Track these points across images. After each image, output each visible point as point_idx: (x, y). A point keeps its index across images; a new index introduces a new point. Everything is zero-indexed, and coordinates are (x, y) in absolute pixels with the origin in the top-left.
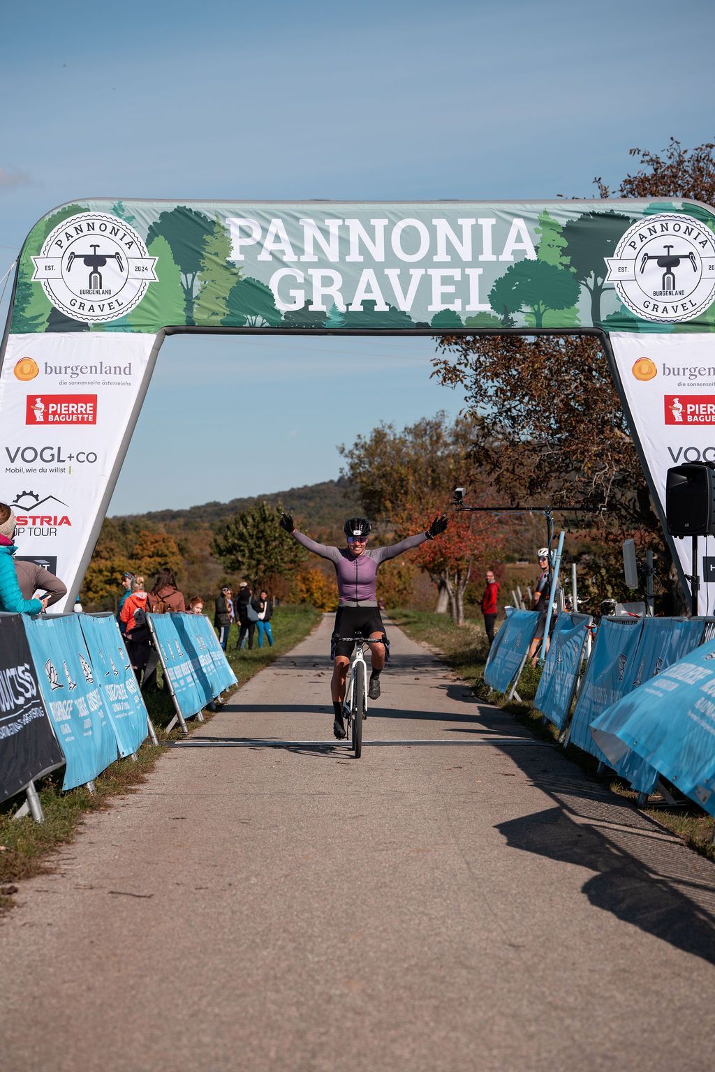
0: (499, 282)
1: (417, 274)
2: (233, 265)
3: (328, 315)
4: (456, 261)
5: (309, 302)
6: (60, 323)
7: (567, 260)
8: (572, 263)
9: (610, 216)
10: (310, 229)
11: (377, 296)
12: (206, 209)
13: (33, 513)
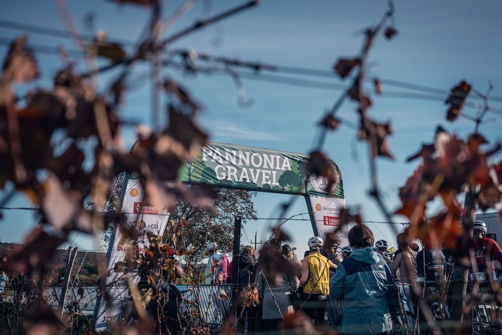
0: (281, 176)
2: (204, 162)
4: (269, 169)
5: (227, 177)
7: (299, 171)
11: (247, 177)
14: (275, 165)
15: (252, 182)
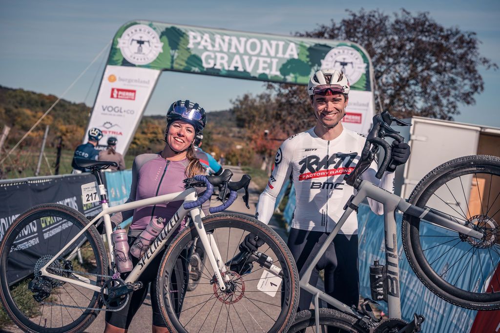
1: (254, 59)
3: (222, 70)
4: (269, 56)
5: (215, 65)
6: (125, 63)
7: (308, 59)
8: (310, 61)
9: (325, 46)
10: (218, 38)
12: (182, 28)
13: (110, 130)
14: (277, 52)
15: (245, 71)
